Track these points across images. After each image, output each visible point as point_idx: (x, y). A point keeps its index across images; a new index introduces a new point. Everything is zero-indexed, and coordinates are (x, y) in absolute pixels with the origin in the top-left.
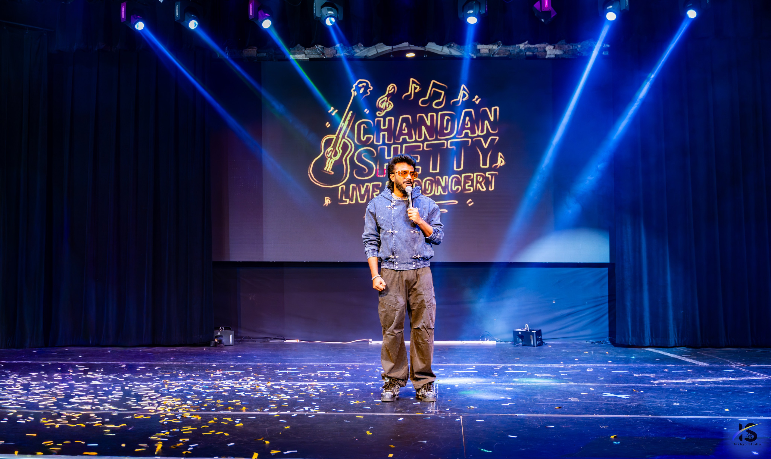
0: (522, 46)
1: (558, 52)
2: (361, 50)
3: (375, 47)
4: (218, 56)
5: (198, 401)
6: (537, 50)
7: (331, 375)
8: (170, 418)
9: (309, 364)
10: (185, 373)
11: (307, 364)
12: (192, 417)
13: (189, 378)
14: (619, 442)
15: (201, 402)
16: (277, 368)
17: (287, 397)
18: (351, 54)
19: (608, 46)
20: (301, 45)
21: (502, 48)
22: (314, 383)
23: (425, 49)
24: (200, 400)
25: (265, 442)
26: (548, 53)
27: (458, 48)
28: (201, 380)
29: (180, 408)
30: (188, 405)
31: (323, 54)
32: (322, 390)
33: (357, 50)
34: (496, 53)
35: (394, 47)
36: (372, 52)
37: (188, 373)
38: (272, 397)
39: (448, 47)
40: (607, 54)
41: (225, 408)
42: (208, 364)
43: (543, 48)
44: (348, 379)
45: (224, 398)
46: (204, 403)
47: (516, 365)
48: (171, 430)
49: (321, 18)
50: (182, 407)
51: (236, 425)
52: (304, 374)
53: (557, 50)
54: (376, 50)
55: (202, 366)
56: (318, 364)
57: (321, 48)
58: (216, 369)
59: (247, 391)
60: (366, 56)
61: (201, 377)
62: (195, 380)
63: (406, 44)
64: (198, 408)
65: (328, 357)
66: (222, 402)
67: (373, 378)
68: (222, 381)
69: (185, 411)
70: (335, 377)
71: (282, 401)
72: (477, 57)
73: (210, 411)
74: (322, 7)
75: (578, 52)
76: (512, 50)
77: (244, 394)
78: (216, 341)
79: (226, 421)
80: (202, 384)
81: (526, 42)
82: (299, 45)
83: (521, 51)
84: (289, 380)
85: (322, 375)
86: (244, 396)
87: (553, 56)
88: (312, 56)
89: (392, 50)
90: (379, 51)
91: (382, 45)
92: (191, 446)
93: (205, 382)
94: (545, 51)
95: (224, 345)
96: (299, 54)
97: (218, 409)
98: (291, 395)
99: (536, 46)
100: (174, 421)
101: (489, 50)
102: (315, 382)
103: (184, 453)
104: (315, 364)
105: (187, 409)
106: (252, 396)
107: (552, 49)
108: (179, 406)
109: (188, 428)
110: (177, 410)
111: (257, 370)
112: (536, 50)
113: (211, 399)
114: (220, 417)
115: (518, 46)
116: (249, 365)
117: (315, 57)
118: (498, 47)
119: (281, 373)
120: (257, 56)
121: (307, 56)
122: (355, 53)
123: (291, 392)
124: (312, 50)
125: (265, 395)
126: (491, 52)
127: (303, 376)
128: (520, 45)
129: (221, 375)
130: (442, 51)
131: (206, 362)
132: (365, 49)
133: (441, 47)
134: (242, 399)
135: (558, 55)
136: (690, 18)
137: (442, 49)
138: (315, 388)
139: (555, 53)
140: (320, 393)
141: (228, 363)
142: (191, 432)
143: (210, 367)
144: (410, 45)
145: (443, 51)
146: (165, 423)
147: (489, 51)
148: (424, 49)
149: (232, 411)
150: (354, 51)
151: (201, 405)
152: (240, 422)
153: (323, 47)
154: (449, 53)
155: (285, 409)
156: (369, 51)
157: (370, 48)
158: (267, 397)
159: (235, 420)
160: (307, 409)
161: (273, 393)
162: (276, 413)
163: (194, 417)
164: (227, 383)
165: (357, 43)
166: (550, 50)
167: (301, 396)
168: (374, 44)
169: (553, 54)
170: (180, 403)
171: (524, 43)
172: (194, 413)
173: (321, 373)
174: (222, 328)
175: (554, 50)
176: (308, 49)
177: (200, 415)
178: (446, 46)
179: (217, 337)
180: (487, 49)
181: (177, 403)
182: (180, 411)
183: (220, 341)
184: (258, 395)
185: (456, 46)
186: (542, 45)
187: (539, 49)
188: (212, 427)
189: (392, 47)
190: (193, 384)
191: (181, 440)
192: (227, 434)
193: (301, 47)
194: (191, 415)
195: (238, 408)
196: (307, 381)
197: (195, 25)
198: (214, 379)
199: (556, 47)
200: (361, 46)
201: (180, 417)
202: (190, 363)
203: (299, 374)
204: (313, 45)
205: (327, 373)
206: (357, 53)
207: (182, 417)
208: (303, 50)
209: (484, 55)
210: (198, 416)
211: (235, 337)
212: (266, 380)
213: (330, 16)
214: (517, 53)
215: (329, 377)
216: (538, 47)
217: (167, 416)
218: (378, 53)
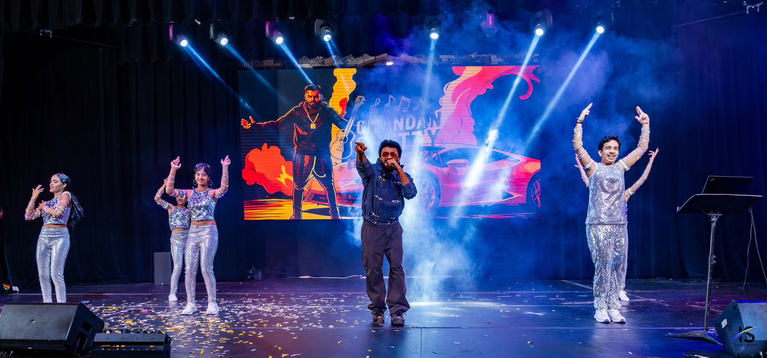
0: (473, 56)
2: (352, 60)
3: (363, 57)
4: (245, 66)
5: (232, 320)
7: (330, 301)
8: (211, 332)
9: (315, 293)
10: (225, 301)
11: (314, 293)
12: (227, 331)
13: (228, 303)
14: (533, 346)
15: (235, 320)
16: (292, 296)
17: (298, 317)
18: (345, 63)
19: (538, 55)
20: (306, 57)
21: (458, 57)
22: (318, 307)
23: (400, 59)
24: (234, 319)
25: (278, 349)
26: (493, 61)
27: (425, 58)
28: (236, 305)
29: (219, 325)
30: (225, 323)
31: (324, 63)
32: (323, 312)
33: (349, 60)
34: (454, 61)
35: (377, 57)
36: (360, 61)
37: (227, 300)
38: (287, 317)
39: (417, 57)
40: (537, 61)
41: (252, 324)
42: (242, 293)
43: (489, 57)
44: (342, 303)
45: (251, 317)
46: (237, 321)
47: (465, 293)
48: (211, 341)
49: (320, 35)
50: (221, 324)
51: (259, 337)
52: (311, 300)
53: (500, 59)
54: (363, 60)
55: (238, 295)
56: (322, 293)
57: (322, 59)
58: (247, 297)
59: (268, 313)
60: (356, 65)
61: (236, 303)
62: (232, 305)
63: (385, 55)
64: (232, 325)
65: (330, 288)
66: (250, 321)
67: (361, 303)
68: (251, 306)
69: (223, 327)
70: (333, 302)
71: (293, 320)
72: (439, 65)
73: (241, 327)
74: (321, 27)
75: (515, 61)
76: (465, 60)
77: (266, 314)
78: (249, 277)
79: (251, 334)
80: (237, 308)
81: (476, 53)
82: (304, 56)
83: (473, 60)
84: (300, 305)
85: (324, 301)
86: (266, 316)
87: (497, 63)
88: (315, 65)
89: (375, 60)
90: (366, 60)
91: (368, 56)
92: (225, 351)
93: (239, 307)
94: (491, 60)
95: (255, 279)
96: (305, 63)
97: (246, 326)
98: (300, 315)
99: (484, 55)
100: (214, 334)
101: (449, 59)
102: (319, 305)
103: (219, 356)
104: (320, 293)
105: (224, 326)
106: (272, 316)
107: (495, 58)
108: (219, 324)
109: (223, 339)
110: (217, 326)
111: (277, 298)
112: (484, 59)
113: (242, 319)
114: (247, 331)
115: (470, 56)
116: (272, 294)
117: (318, 66)
118: (455, 56)
119: (294, 300)
120: (274, 65)
121: (312, 65)
122: (347, 62)
123: (300, 313)
124: (315, 60)
125: (281, 316)
126: (449, 61)
127: (310, 301)
128: (472, 55)
129: (251, 302)
130: (413, 60)
131: (241, 292)
132: (355, 59)
133: (412, 57)
134: (265, 318)
135: (500, 63)
136: (599, 33)
137: (413, 59)
138: (317, 310)
139: (498, 61)
140: (322, 314)
141: (257, 293)
142: (226, 342)
143: (244, 296)
144: (389, 56)
146: (207, 335)
149: (256, 326)
150: (347, 61)
151: (234, 323)
152: (262, 334)
153: (324, 58)
154: (418, 62)
155: (295, 325)
156: (358, 61)
157: (359, 58)
158: (283, 317)
159: (258, 333)
160: (310, 324)
161: (287, 313)
162: (288, 328)
163: (229, 331)
164: (255, 307)
165: (348, 55)
166: (494, 58)
167: (307, 316)
168: (362, 55)
170: (219, 321)
171: (474, 53)
172: (229, 328)
173: (323, 300)
174: (253, 268)
175: (497, 58)
176: (312, 60)
177: (233, 330)
178: (416, 56)
179: (250, 274)
180: (447, 58)
181: (217, 321)
182: (219, 327)
183: (252, 278)
184: (277, 315)
185: (423, 56)
186: (488, 55)
187: (486, 58)
188: (241, 338)
189: (375, 58)
190: (230, 308)
191: (218, 347)
192: (251, 343)
193: (307, 58)
194: (227, 330)
195: (260, 325)
196: (313, 305)
197: (226, 42)
198: (246, 304)
199: (499, 56)
200: (352, 56)
201: (218, 331)
202: (229, 293)
203: (307, 300)
204: (315, 57)
205: (327, 299)
206: (349, 62)
207: (220, 331)
208: (309, 60)
209: (446, 63)
210: (231, 330)
211: (263, 275)
212: (284, 304)
213: (328, 34)
214: (470, 61)
215: (329, 302)
216: (485, 56)
217: (209, 331)
218: (364, 62)
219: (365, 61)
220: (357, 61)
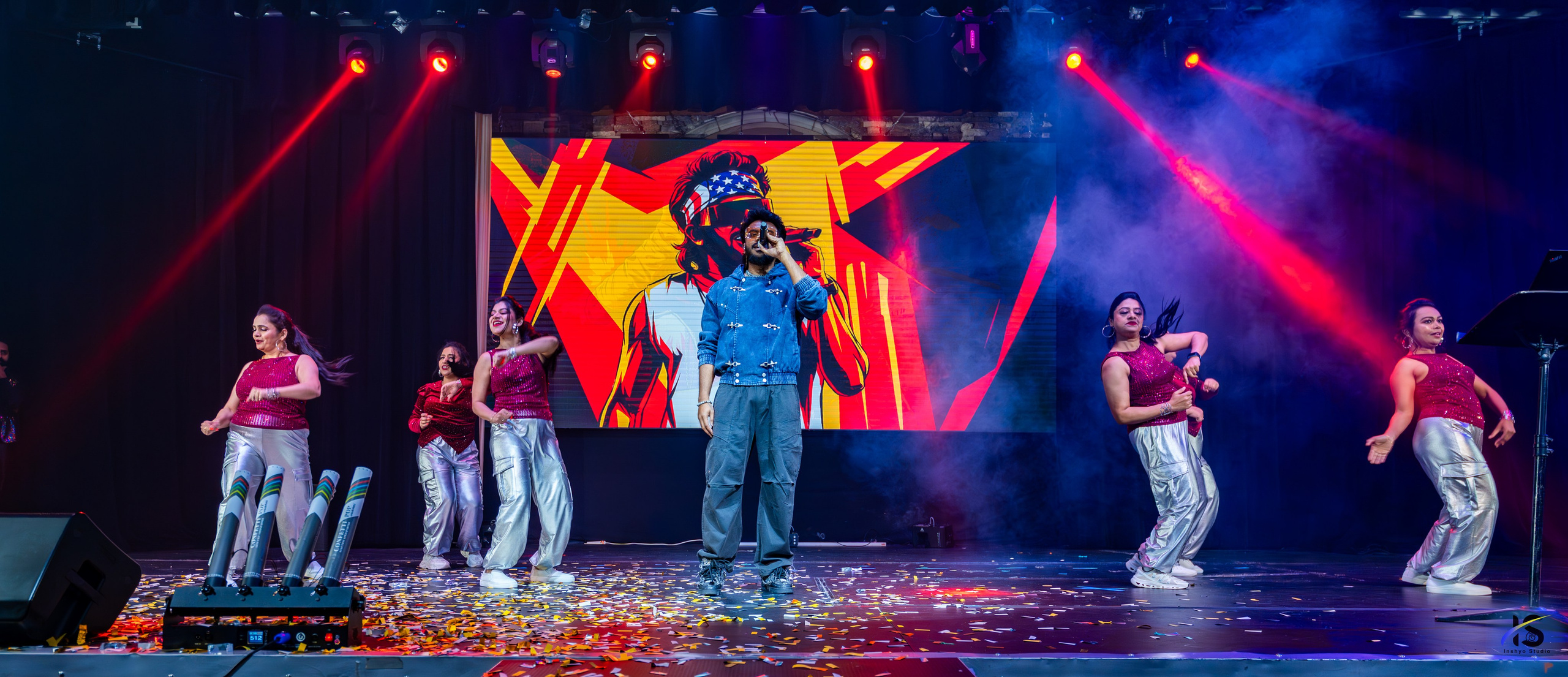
0: (927, 123)
1: (979, 133)
2: (696, 126)
3: (717, 122)
6: (949, 131)
18: (682, 131)
19: (1048, 124)
26: (965, 133)
27: (835, 125)
31: (642, 128)
33: (690, 127)
39: (822, 124)
40: (1048, 137)
43: (957, 127)
53: (978, 130)
54: (717, 127)
57: (638, 119)
60: (702, 135)
75: (1008, 134)
76: (913, 130)
81: (933, 117)
83: (926, 131)
87: (972, 139)
94: (961, 133)
96: (606, 130)
99: (947, 124)
101: (880, 128)
107: (970, 127)
112: (947, 130)
117: (629, 133)
118: (893, 124)
121: (618, 133)
122: (688, 130)
124: (626, 123)
128: (925, 122)
130: (812, 130)
132: (702, 124)
133: (812, 123)
135: (978, 137)
137: (813, 127)
139: (975, 135)
145: (814, 129)
147: (880, 130)
148: (788, 128)
150: (686, 127)
154: (822, 132)
156: (707, 127)
157: (710, 122)
166: (967, 129)
168: (716, 116)
169: (972, 136)
175: (974, 130)
176: (619, 125)
178: (819, 121)
180: (878, 126)
186: (956, 123)
187: (951, 129)
189: (742, 121)
193: (608, 119)
199: (977, 124)
200: (696, 120)
206: (690, 130)
208: (612, 125)
209: (874, 135)
214: (921, 133)
216: (949, 125)
218: (720, 131)
219: (722, 129)
220: (707, 129)
